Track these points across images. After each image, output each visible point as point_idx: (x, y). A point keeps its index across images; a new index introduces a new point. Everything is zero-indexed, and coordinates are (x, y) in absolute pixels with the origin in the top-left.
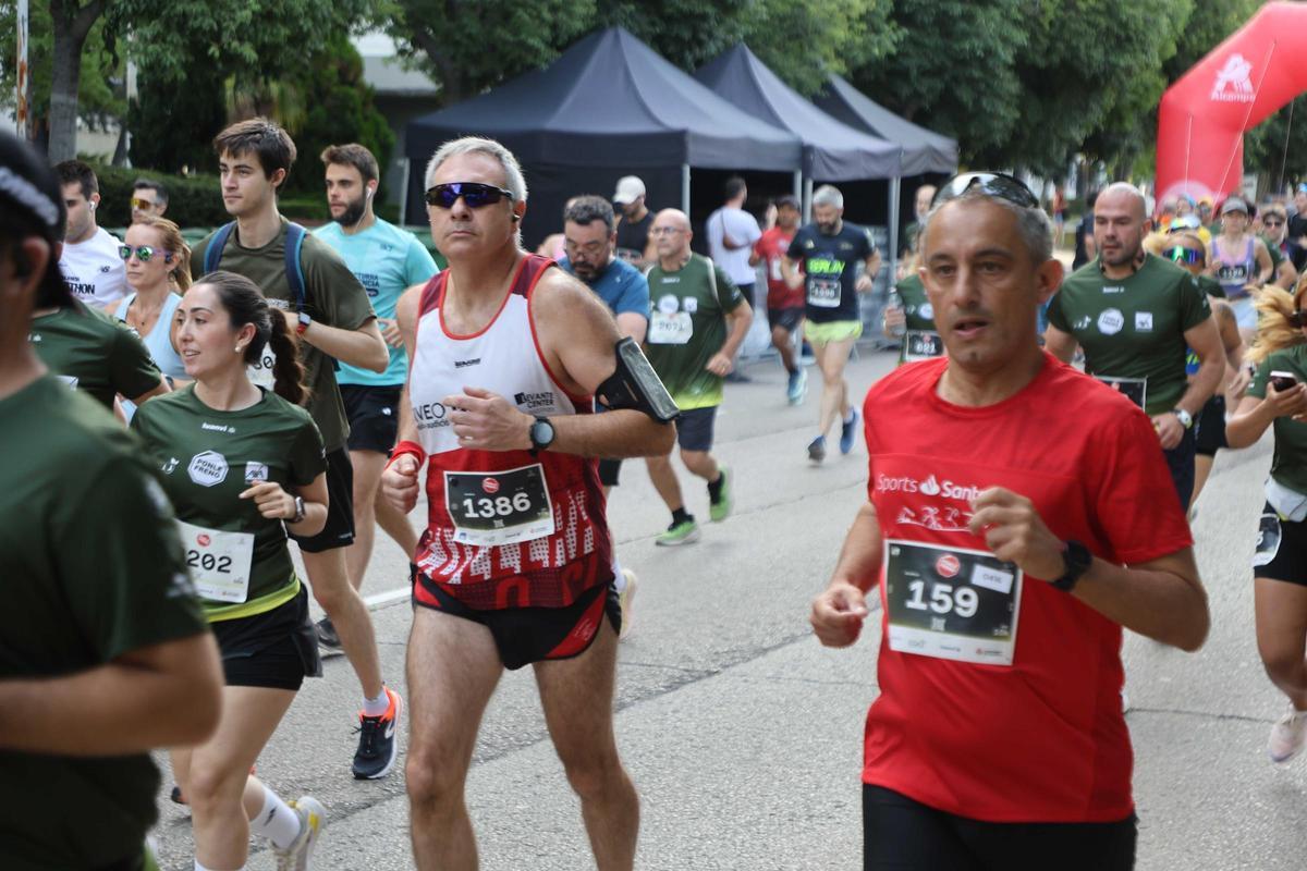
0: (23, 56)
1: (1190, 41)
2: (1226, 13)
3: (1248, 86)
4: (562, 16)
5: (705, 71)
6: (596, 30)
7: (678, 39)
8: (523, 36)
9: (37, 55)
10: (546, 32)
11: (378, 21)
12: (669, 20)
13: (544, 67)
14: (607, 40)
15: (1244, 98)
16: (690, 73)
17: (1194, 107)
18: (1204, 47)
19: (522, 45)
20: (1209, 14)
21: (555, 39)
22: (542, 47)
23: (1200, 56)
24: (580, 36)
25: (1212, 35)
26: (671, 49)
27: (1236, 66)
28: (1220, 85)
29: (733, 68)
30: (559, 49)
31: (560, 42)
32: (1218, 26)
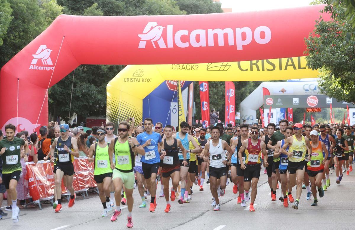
1: (9, 37)
2: (29, 23)
3: (50, 62)
15: (48, 69)
17: (20, 74)
18: (17, 41)
20: (20, 22)
23: (18, 48)
25: (22, 34)
27: (43, 50)
28: (34, 62)
32: (25, 31)
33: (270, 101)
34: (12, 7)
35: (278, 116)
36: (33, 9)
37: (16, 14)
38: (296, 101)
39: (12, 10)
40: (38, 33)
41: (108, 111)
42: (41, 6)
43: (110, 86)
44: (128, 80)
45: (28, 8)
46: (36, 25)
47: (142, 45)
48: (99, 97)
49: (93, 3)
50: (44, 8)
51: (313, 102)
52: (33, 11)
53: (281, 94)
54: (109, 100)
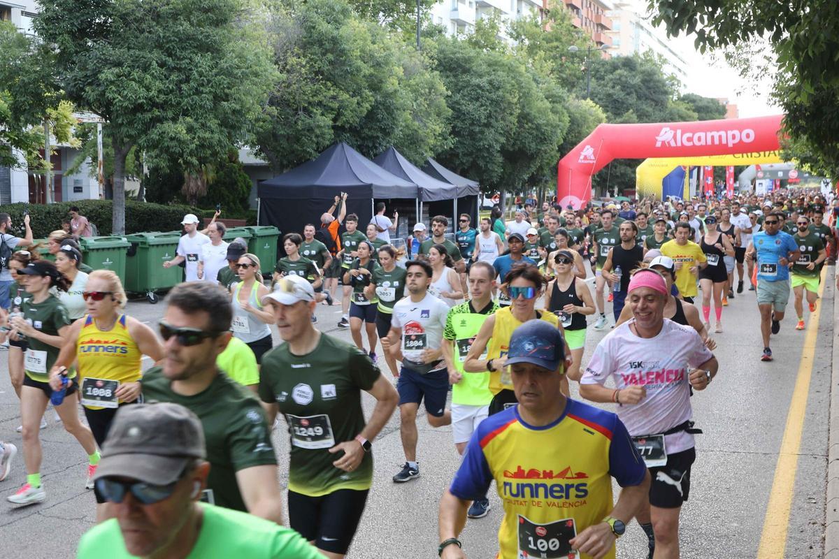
0: (100, 158)
2: (582, 127)
3: (593, 157)
4: (320, 139)
5: (378, 159)
6: (334, 144)
7: (367, 147)
8: (305, 148)
9: (106, 156)
10: (314, 146)
11: (246, 143)
12: (363, 139)
13: (314, 160)
14: (339, 147)
15: (591, 162)
16: (372, 160)
17: (572, 166)
18: (574, 140)
19: (305, 151)
21: (318, 148)
22: (313, 151)
23: (574, 144)
24: (328, 146)
26: (364, 150)
27: (588, 150)
28: (582, 157)
29: (389, 157)
30: (320, 152)
31: (320, 149)
32: (579, 133)
33: (760, 174)
34: (569, 116)
35: (767, 184)
36: (585, 117)
37: (572, 121)
38: (780, 174)
39: (569, 119)
40: (588, 134)
41: (637, 188)
42: (590, 115)
43: (639, 169)
44: (652, 165)
45: (581, 116)
46: (587, 128)
47: (659, 144)
48: (633, 176)
49: (629, 109)
50: (593, 116)
51: (793, 175)
52: (585, 119)
53: (770, 169)
54: (638, 180)
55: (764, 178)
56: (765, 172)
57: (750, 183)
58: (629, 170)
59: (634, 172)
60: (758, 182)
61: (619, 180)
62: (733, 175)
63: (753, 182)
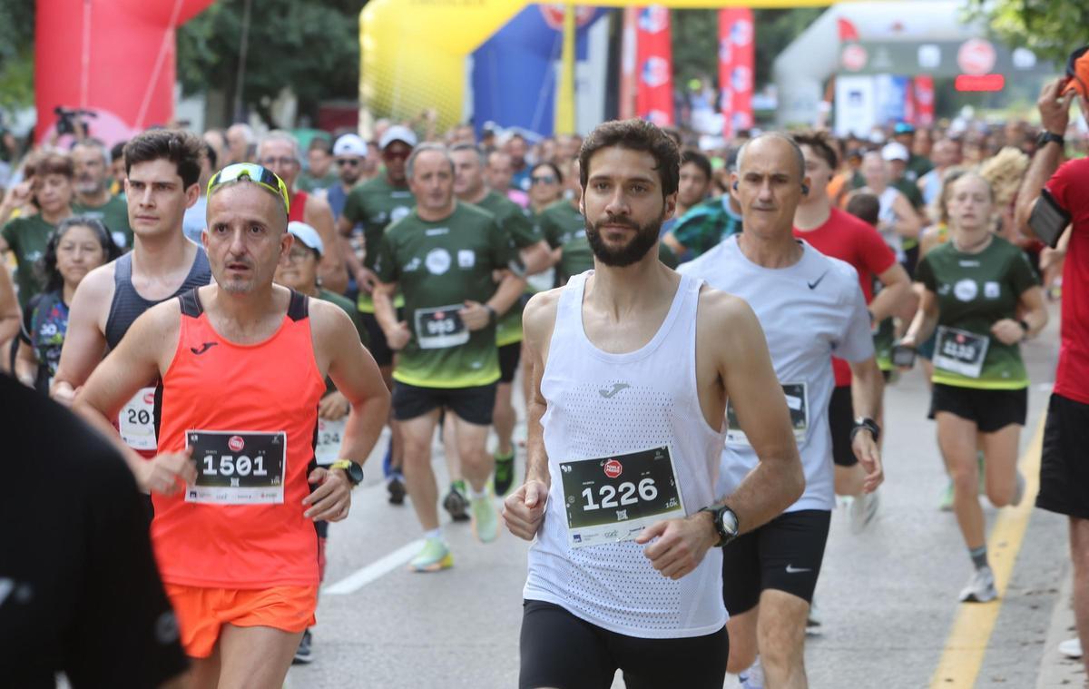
33: (854, 57)
38: (929, 57)
43: (373, 12)
51: (977, 59)
53: (893, 35)
54: (366, 58)
55: (868, 71)
56: (871, 48)
57: (812, 90)
58: (336, 20)
59: (355, 32)
60: (844, 86)
61: (299, 64)
62: (747, 56)
63: (828, 89)
